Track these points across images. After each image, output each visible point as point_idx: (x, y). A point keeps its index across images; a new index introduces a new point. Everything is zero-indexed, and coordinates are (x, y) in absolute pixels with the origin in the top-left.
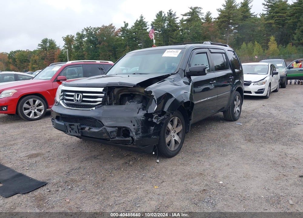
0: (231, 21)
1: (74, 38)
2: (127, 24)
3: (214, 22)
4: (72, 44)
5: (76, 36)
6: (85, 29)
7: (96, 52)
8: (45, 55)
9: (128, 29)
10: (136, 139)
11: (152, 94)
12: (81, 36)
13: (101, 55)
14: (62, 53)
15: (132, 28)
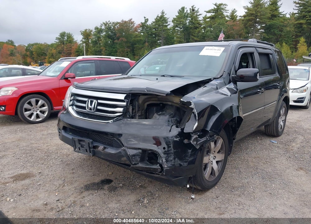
0: (258, 19)
1: (92, 33)
2: (148, 19)
3: (240, 20)
4: (90, 39)
5: (94, 30)
6: (104, 23)
7: (114, 48)
8: (62, 49)
9: (148, 25)
10: (167, 168)
11: (190, 106)
12: (99, 31)
13: (118, 51)
14: (79, 47)
15: (152, 23)
